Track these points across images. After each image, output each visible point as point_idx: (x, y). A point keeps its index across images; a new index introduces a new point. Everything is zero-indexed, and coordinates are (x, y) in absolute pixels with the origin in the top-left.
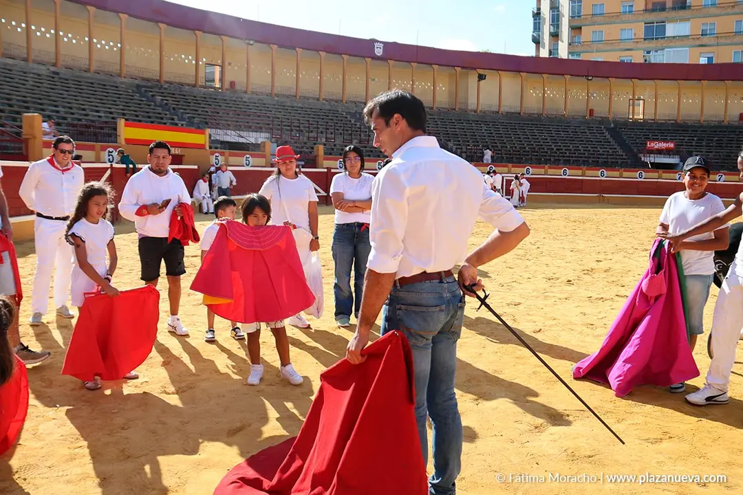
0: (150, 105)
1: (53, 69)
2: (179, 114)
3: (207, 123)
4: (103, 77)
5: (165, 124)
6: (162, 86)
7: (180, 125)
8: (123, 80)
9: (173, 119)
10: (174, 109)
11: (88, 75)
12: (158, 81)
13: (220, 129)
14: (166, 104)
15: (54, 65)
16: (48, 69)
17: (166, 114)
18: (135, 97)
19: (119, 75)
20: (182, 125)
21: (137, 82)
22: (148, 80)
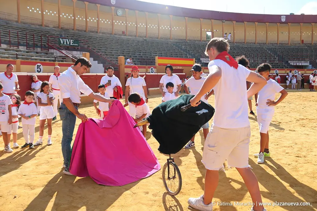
0: (178, 50)
1: (145, 38)
2: (190, 53)
3: (201, 56)
4: (163, 40)
5: (182, 57)
6: (186, 42)
7: (189, 57)
8: (171, 40)
9: (187, 55)
10: (189, 51)
11: (158, 40)
12: (186, 40)
13: (205, 58)
14: (186, 49)
15: (146, 37)
16: (143, 39)
17: (184, 53)
18: (174, 47)
19: (170, 39)
20: (190, 57)
21: (176, 41)
22: (182, 40)
